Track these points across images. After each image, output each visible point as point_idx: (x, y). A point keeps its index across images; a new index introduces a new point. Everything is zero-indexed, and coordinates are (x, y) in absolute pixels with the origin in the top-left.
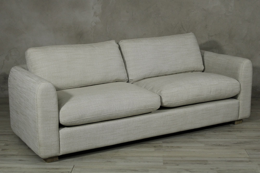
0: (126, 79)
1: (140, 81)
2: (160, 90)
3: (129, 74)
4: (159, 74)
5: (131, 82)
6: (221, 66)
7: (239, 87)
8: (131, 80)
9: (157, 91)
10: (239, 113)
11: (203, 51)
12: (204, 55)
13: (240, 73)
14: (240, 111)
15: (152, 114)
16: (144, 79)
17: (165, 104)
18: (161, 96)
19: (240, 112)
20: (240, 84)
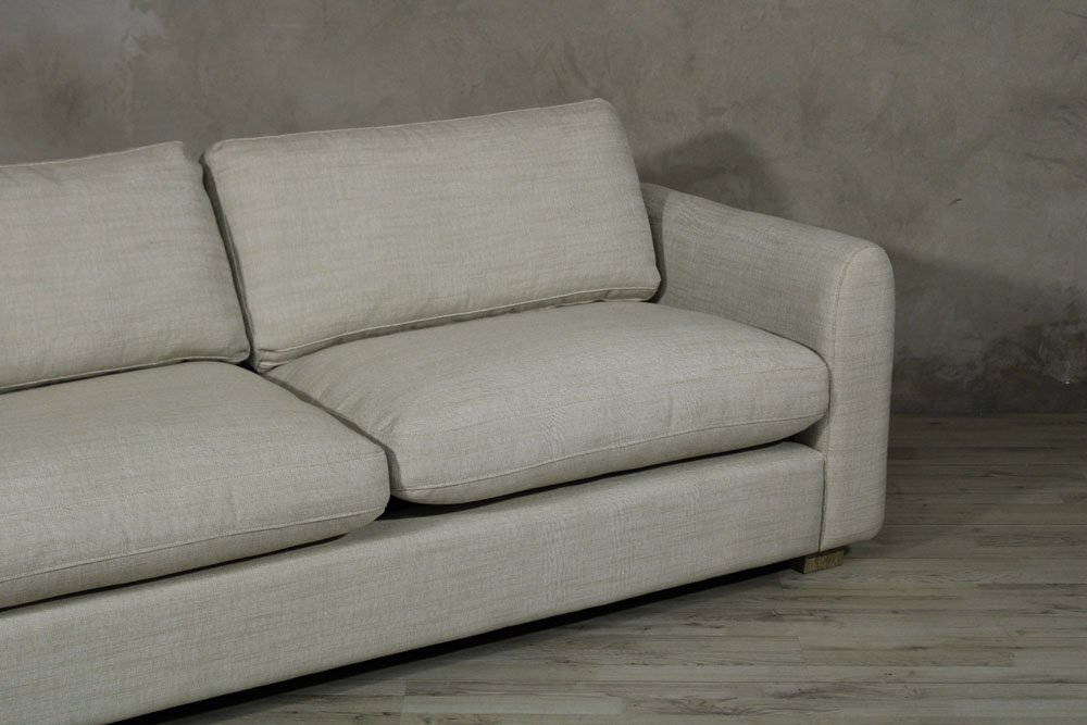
0: (236, 347)
1: (315, 355)
2: (390, 418)
3: (254, 318)
4: (415, 317)
5: (266, 360)
6: (741, 273)
7: (825, 385)
8: (265, 350)
9: (378, 422)
10: (822, 518)
11: (658, 190)
12: (661, 214)
13: (831, 317)
14: (829, 505)
15: (346, 544)
16: (339, 341)
17: (414, 492)
18: (394, 449)
19: (830, 515)
20: (829, 372)
